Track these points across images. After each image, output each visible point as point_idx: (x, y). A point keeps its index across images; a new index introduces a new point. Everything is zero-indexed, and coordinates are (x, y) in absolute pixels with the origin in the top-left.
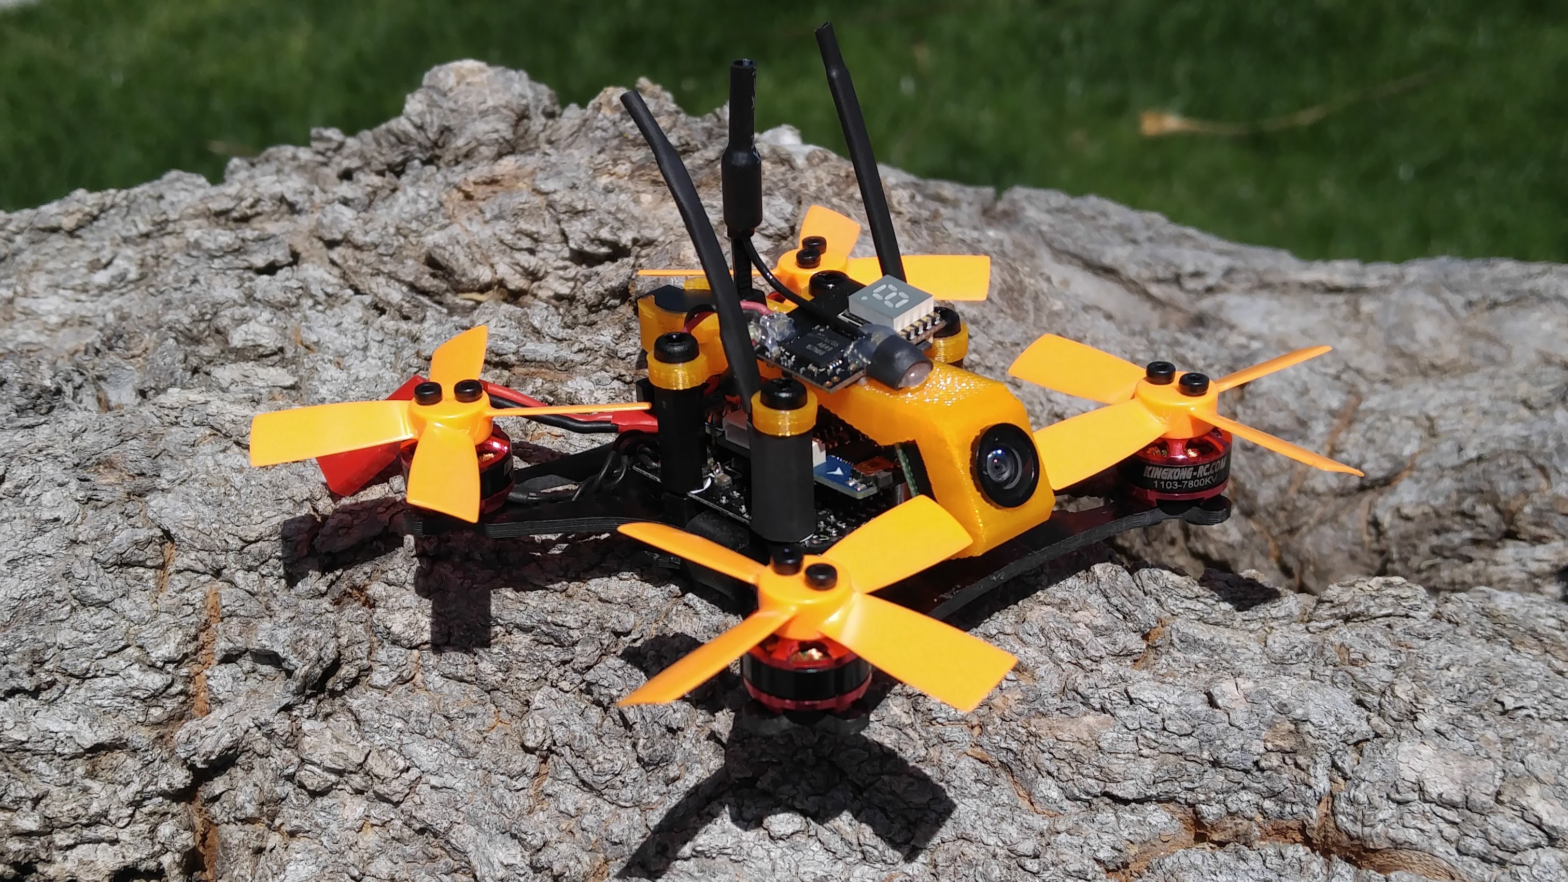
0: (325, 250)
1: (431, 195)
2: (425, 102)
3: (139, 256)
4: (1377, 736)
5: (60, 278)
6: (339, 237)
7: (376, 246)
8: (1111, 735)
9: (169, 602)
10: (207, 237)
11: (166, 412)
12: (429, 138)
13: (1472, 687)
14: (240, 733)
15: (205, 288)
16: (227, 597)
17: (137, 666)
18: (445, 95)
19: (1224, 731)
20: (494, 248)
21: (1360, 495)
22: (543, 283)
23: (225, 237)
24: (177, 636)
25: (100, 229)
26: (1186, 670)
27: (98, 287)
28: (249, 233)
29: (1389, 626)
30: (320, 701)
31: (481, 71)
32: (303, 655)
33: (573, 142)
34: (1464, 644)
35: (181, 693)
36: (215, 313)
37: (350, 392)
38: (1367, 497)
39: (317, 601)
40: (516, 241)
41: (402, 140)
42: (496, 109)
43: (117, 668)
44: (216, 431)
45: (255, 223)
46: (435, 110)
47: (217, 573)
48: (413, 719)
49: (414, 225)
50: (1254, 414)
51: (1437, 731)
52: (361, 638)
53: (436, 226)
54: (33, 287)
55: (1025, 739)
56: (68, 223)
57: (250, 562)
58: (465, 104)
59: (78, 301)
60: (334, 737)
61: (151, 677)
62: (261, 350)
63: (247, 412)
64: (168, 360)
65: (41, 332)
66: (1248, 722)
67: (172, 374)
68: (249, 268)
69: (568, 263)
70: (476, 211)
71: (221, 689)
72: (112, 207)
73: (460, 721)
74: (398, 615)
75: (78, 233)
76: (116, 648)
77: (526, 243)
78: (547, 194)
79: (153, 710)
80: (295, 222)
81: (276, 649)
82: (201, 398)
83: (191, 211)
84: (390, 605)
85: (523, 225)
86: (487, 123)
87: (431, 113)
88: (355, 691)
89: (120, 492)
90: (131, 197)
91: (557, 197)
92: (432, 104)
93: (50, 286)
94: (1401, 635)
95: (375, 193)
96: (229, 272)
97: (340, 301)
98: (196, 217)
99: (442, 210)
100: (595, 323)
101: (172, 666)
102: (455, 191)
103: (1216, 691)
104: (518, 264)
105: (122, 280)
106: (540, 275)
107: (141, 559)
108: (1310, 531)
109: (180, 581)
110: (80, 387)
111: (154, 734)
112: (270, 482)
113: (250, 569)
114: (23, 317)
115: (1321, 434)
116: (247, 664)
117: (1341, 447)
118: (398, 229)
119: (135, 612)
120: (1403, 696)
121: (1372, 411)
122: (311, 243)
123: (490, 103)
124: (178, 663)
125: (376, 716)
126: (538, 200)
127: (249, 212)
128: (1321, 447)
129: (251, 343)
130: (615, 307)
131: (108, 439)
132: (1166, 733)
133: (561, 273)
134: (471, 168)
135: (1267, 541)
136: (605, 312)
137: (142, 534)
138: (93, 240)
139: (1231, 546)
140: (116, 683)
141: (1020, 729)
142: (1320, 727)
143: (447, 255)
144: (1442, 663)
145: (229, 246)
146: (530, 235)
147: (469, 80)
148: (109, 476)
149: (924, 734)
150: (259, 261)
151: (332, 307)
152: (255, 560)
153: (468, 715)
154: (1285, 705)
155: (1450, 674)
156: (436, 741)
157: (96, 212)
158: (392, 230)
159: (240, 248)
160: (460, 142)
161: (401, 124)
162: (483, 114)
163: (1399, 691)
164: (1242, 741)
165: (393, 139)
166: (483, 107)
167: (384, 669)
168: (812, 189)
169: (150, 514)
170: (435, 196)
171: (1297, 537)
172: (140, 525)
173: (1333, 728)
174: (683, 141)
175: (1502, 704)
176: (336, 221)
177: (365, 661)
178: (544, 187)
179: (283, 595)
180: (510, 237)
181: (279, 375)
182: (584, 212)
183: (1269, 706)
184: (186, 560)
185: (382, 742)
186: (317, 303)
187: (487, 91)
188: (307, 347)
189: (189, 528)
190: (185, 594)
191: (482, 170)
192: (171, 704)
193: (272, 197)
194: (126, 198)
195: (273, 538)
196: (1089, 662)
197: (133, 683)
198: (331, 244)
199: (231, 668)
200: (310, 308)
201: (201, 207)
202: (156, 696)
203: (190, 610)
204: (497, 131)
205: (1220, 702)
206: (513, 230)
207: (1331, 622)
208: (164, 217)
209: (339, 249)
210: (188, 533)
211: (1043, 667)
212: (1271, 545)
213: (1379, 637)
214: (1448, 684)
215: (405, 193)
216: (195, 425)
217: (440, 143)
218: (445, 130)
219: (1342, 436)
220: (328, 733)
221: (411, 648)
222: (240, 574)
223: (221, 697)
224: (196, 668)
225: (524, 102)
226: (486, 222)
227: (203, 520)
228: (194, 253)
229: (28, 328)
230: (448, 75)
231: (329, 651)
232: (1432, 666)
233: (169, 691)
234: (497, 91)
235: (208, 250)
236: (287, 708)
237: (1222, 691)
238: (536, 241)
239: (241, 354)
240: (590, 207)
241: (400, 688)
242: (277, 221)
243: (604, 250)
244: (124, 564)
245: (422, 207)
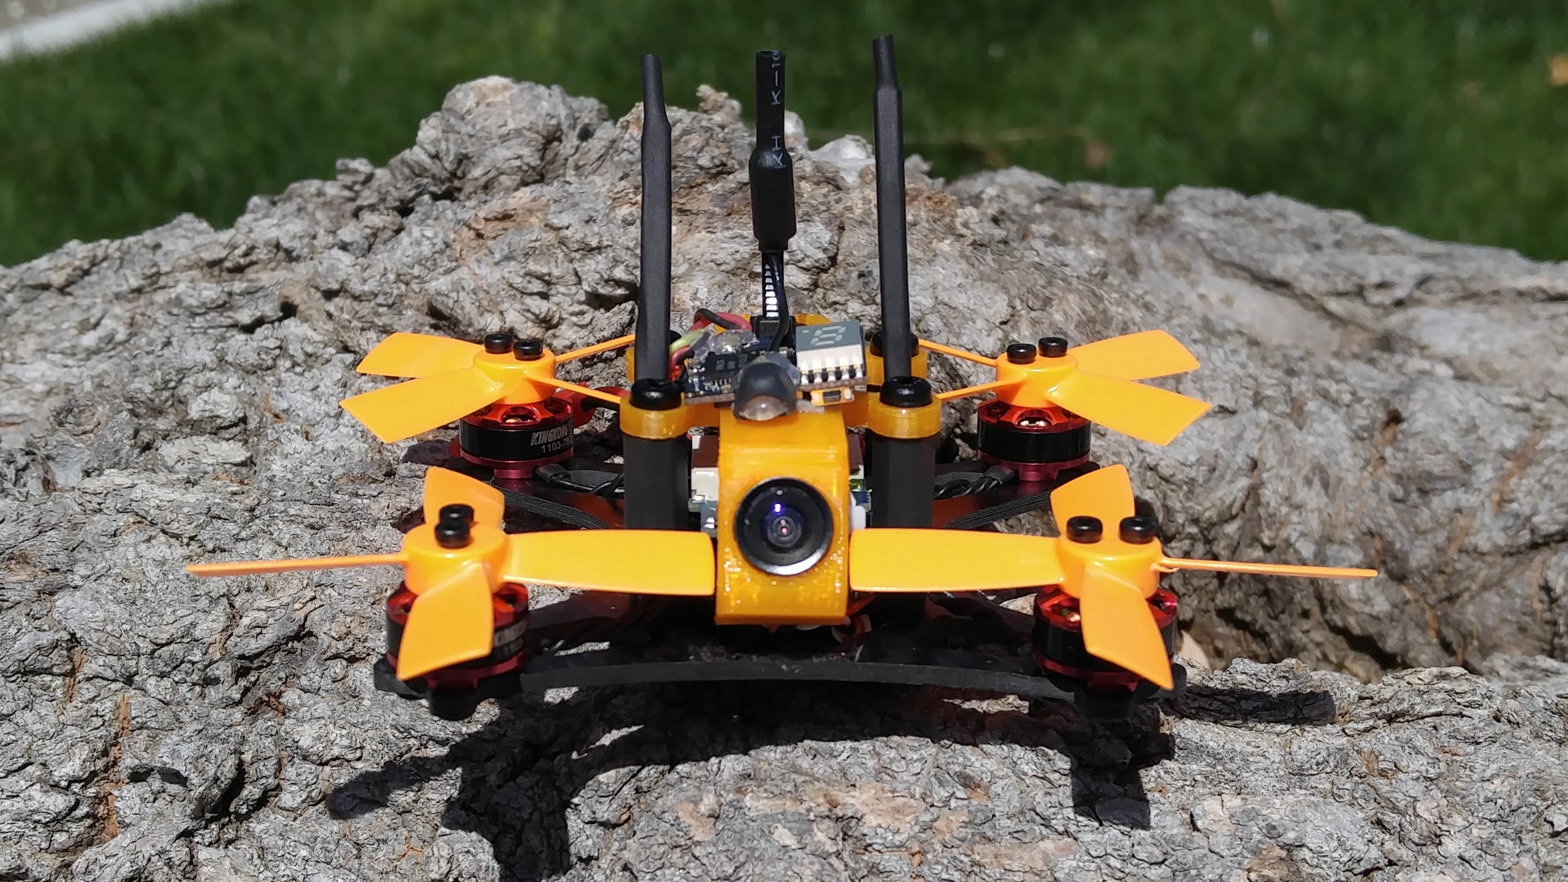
0: (323, 301)
1: (436, 235)
2: (440, 128)
3: (128, 314)
4: (1391, 863)
5: (48, 341)
6: (335, 286)
7: (376, 296)
8: (1069, 863)
9: (75, 713)
10: (191, 292)
11: (88, 498)
12: (446, 169)
13: (1515, 803)
14: (141, 862)
15: (177, 351)
16: (137, 705)
17: (38, 786)
18: (463, 118)
19: (1201, 859)
20: (502, 293)
21: (1534, 552)
22: (557, 332)
23: (210, 291)
24: (83, 752)
25: (92, 284)
26: (1181, 783)
27: (87, 350)
28: (238, 286)
29: (1435, 728)
30: (224, 826)
31: (505, 88)
32: (202, 772)
33: (600, 167)
34: (1522, 749)
35: (87, 816)
36: (180, 380)
37: (305, 468)
38: (1539, 557)
39: (229, 711)
40: (525, 284)
41: (418, 171)
42: (518, 132)
43: (17, 789)
44: (141, 519)
45: (250, 273)
46: (452, 137)
47: (129, 680)
48: (318, 846)
49: (416, 271)
50: (1406, 458)
51: (1461, 858)
52: (268, 754)
53: (441, 270)
54: (20, 352)
55: (969, 869)
56: (58, 279)
57: (161, 667)
58: (483, 129)
59: (65, 366)
60: (233, 867)
61: (53, 798)
62: (219, 421)
63: (176, 496)
64: (118, 435)
65: (26, 402)
66: (1230, 847)
67: (117, 452)
68: (234, 326)
69: (585, 307)
70: (486, 251)
71: (128, 811)
72: (105, 259)
73: (370, 848)
74: (306, 726)
75: (68, 290)
76: (15, 767)
77: (537, 286)
78: (560, 229)
79: (57, 836)
80: (293, 271)
81: (176, 767)
82: (128, 482)
83: (183, 262)
84: (300, 715)
85: (532, 266)
86: (509, 148)
87: (447, 140)
88: (262, 813)
89: (30, 591)
90: (125, 248)
91: (568, 233)
92: (448, 130)
93: (39, 350)
94: (1444, 739)
95: (375, 235)
96: (210, 331)
97: (320, 361)
98: (190, 268)
99: (448, 252)
100: (590, 379)
101: (79, 785)
102: (465, 229)
103: (1197, 811)
104: (528, 311)
105: (110, 342)
106: (555, 321)
107: (45, 666)
108: (1472, 598)
109: (87, 691)
110: (25, 468)
111: (58, 863)
112: (188, 576)
113: (162, 675)
114: (8, 386)
115: (1488, 481)
116: (156, 783)
117: (1512, 496)
118: (399, 275)
119: (38, 726)
120: (1426, 815)
121: (1553, 450)
122: (309, 294)
123: (511, 125)
124: (86, 782)
125: (281, 843)
126: (550, 237)
127: (242, 261)
128: (1489, 496)
129: (207, 414)
130: (612, 360)
131: (26, 530)
132: (1135, 861)
133: (574, 319)
134: (486, 202)
135: (1423, 611)
136: (601, 365)
137: (45, 639)
138: (85, 297)
139: (1376, 618)
140: (17, 805)
141: (962, 858)
142: (1320, 854)
143: (451, 303)
144: (1487, 774)
145: (213, 301)
146: (540, 278)
147: (489, 100)
148: (22, 572)
149: (852, 865)
150: (245, 317)
151: (310, 368)
152: (166, 665)
153: (378, 840)
154: (1274, 828)
155: (1492, 787)
156: (343, 871)
157: (86, 266)
158: (392, 277)
159: (225, 303)
160: (477, 172)
161: (416, 154)
162: (504, 138)
163: (1421, 808)
164: (1220, 871)
165: (407, 171)
166: (504, 130)
167: (294, 788)
168: (858, 212)
169: (56, 616)
170: (441, 235)
171: (1457, 606)
172: (46, 627)
173: (1335, 855)
174: (717, 162)
175: (1552, 824)
176: (332, 269)
177: (271, 780)
178: (556, 222)
179: (194, 706)
180: (519, 280)
181: (233, 450)
182: (599, 249)
183: (1256, 829)
184: (94, 666)
185: (287, 872)
186: (295, 364)
187: (509, 112)
188: (276, 416)
189: (96, 630)
190: (94, 705)
191: (496, 205)
192: (77, 829)
193: (267, 244)
194: (119, 249)
195: (185, 640)
196: (1057, 775)
197: (33, 805)
198: (329, 295)
199: (141, 788)
200: (287, 370)
201: (193, 257)
202: (59, 820)
203: (98, 722)
204: (519, 157)
205: (1199, 824)
206: (522, 272)
207: (1371, 723)
208: (154, 270)
209: (337, 300)
210: (95, 636)
211: (1001, 783)
212: (1429, 615)
213: (1419, 741)
214: (1488, 800)
215: (410, 234)
216: (118, 511)
217: (459, 173)
218: (463, 159)
219: (1513, 481)
220: (227, 863)
221: (321, 764)
222: (152, 681)
223: (127, 821)
224: (108, 787)
225: (554, 122)
226: (497, 264)
227: (113, 621)
228: (175, 311)
229: (13, 398)
230: (467, 95)
231: (226, 770)
232: (1475, 777)
233: (73, 814)
234: (521, 112)
235: (188, 308)
236: (187, 834)
237: (1204, 810)
238: (548, 283)
239: (196, 427)
240: (606, 243)
241: (311, 810)
242: (273, 270)
243: (620, 291)
244: (26, 672)
245: (426, 249)
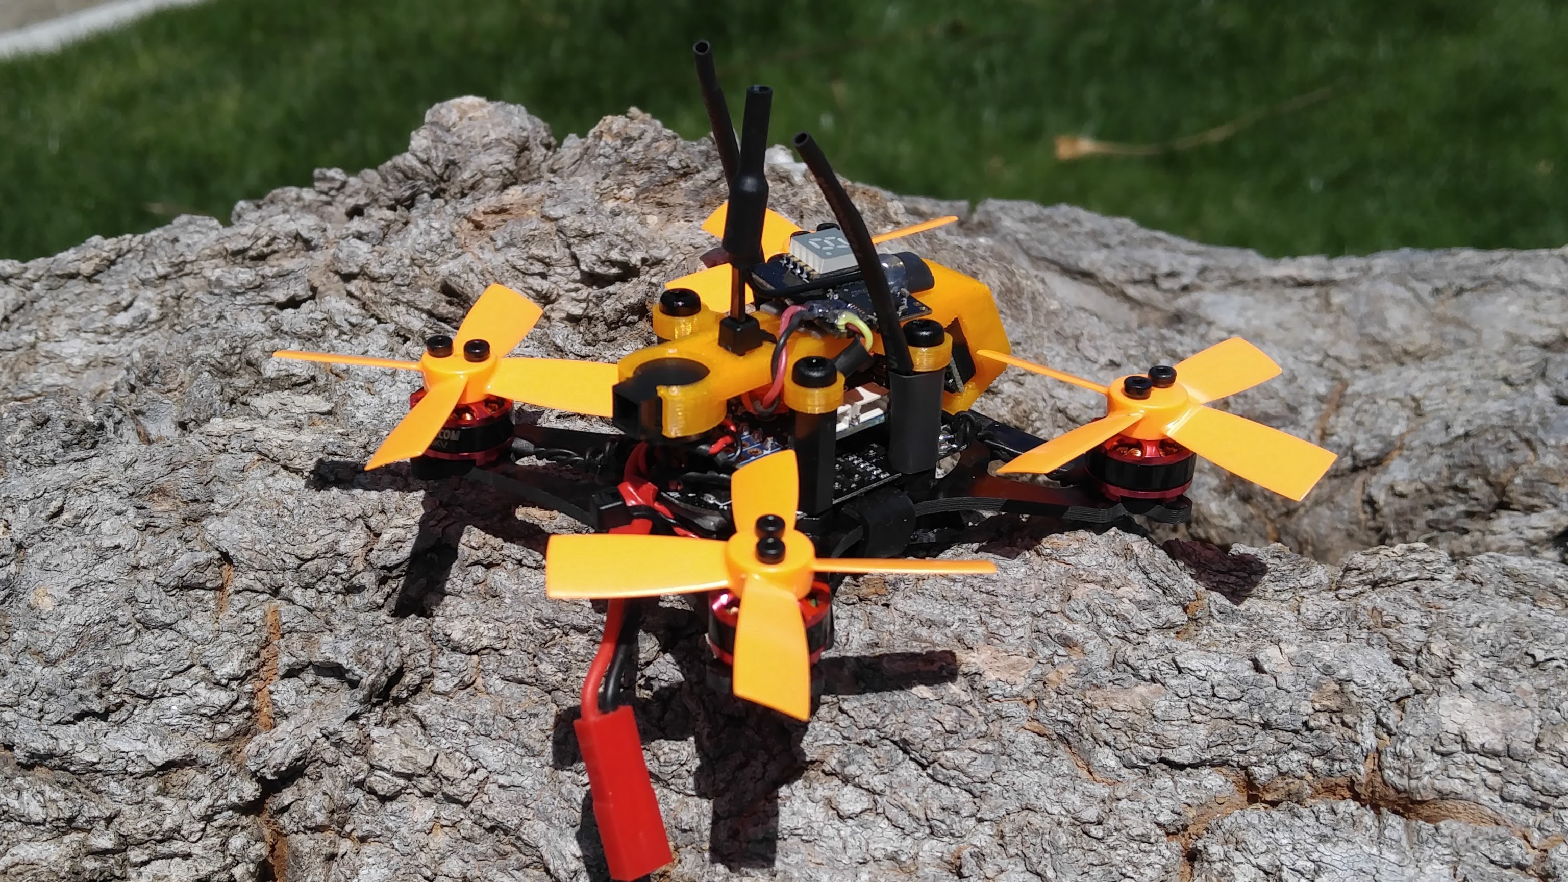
0: (341, 283)
1: (443, 226)
2: (430, 138)
3: (159, 297)
4: (1418, 692)
5: (81, 322)
6: (356, 270)
7: (392, 278)
8: (1164, 704)
9: (231, 621)
10: (227, 275)
11: (214, 440)
12: (435, 173)
13: (1503, 642)
14: (308, 744)
15: (232, 323)
16: (286, 613)
17: (203, 684)
18: (448, 130)
19: (1273, 694)
20: (506, 274)
21: (1354, 475)
22: (556, 305)
23: (245, 275)
24: (242, 654)
25: (118, 273)
26: (1227, 640)
27: (120, 328)
28: (268, 271)
29: (1417, 589)
30: (385, 709)
31: (482, 106)
32: (367, 665)
33: (576, 170)
34: (1489, 603)
35: (247, 708)
36: (245, 347)
37: (386, 415)
38: (1360, 478)
39: (375, 614)
40: (528, 266)
41: (408, 175)
42: (498, 142)
43: (183, 687)
44: (264, 456)
45: (272, 260)
46: (440, 146)
47: (275, 592)
48: (477, 722)
49: (428, 256)
51: (1474, 684)
52: (422, 647)
53: (450, 256)
54: (54, 331)
55: (1081, 711)
56: (87, 268)
57: (307, 579)
58: (469, 138)
59: (100, 343)
60: (402, 742)
61: (217, 694)
62: (294, 379)
63: (292, 436)
64: (205, 392)
65: (66, 374)
66: (1295, 684)
67: (211, 405)
68: (270, 303)
69: (579, 285)
70: (488, 239)
71: (286, 703)
72: (129, 251)
73: (523, 721)
74: (456, 622)
75: (96, 278)
76: (181, 668)
77: (538, 267)
78: (556, 220)
79: (219, 727)
80: (311, 258)
81: (341, 661)
82: (247, 425)
83: (208, 251)
84: (448, 613)
85: (535, 251)
86: (491, 155)
87: (436, 148)
88: (418, 698)
89: (176, 519)
90: (147, 241)
91: (566, 222)
92: (437, 140)
93: (71, 330)
94: (1429, 597)
95: (388, 226)
96: (252, 308)
97: (365, 330)
98: (213, 257)
99: (455, 240)
100: (615, 339)
101: (236, 683)
102: (465, 221)
103: (1261, 657)
104: (531, 289)
105: (144, 321)
106: (553, 297)
107: (201, 581)
109: (239, 601)
110: (120, 422)
111: (222, 750)
112: (322, 502)
113: (307, 586)
114: (47, 361)
115: (1311, 420)
116: (309, 677)
117: (1332, 431)
118: (413, 260)
119: (198, 633)
120: (1439, 654)
121: (1359, 395)
122: (328, 277)
123: (493, 136)
124: (241, 680)
125: (442, 721)
126: (548, 226)
127: (265, 250)
128: (1312, 431)
129: (284, 373)
130: (634, 323)
131: (159, 469)
132: (1216, 699)
133: (573, 294)
134: (479, 199)
136: (624, 328)
137: (202, 557)
138: (112, 284)
140: (183, 702)
141: (1076, 702)
142: (1364, 687)
143: (462, 283)
144: (1471, 622)
145: (250, 283)
146: (541, 260)
147: (470, 115)
148: (164, 503)
149: (983, 711)
150: (280, 296)
151: (357, 336)
152: (312, 577)
153: (530, 715)
154: (1330, 667)
155: (1480, 630)
156: (501, 741)
157: (113, 257)
158: (407, 261)
159: (261, 284)
160: (466, 175)
161: (406, 160)
162: (487, 147)
163: (1434, 648)
164: (1290, 703)
165: (400, 175)
166: (486, 140)
167: (445, 675)
168: (813, 203)
169: (208, 538)
170: (447, 226)
172: (198, 548)
173: (1376, 687)
174: (684, 164)
175: (1533, 657)
176: (352, 255)
177: (427, 669)
178: (553, 213)
179: (341, 610)
180: (522, 263)
181: (316, 401)
182: (593, 235)
183: (1314, 669)
184: (245, 581)
185: (449, 745)
186: (342, 333)
187: (489, 125)
188: (337, 375)
189: (247, 549)
190: (245, 614)
191: (491, 201)
192: (237, 720)
193: (287, 235)
194: (142, 242)
195: (328, 555)
196: (1135, 635)
197: (200, 701)
198: (348, 278)
199: (294, 682)
200: (336, 338)
201: (217, 248)
202: (222, 713)
203: (250, 628)
204: (500, 163)
205: (1266, 667)
206: (524, 256)
207: (1360, 588)
208: (181, 259)
209: (355, 282)
210: (246, 554)
211: (1092, 642)
213: (1408, 600)
214: (1480, 641)
215: (417, 225)
216: (243, 451)
217: (445, 177)
218: (451, 164)
219: (1332, 419)
220: (396, 739)
221: (470, 654)
222: (298, 591)
223: (286, 711)
224: (259, 684)
225: (525, 134)
226: (498, 250)
227: (259, 541)
228: (217, 291)
229: (53, 371)
230: (450, 111)
231: (394, 660)
232: (1462, 624)
233: (235, 707)
234: (499, 125)
235: (229, 288)
236: (354, 717)
237: (1267, 656)
238: (548, 265)
239: (276, 384)
240: (598, 231)
241: (462, 693)
242: (293, 257)
243: (614, 271)
244: (185, 586)
245: (435, 237)
